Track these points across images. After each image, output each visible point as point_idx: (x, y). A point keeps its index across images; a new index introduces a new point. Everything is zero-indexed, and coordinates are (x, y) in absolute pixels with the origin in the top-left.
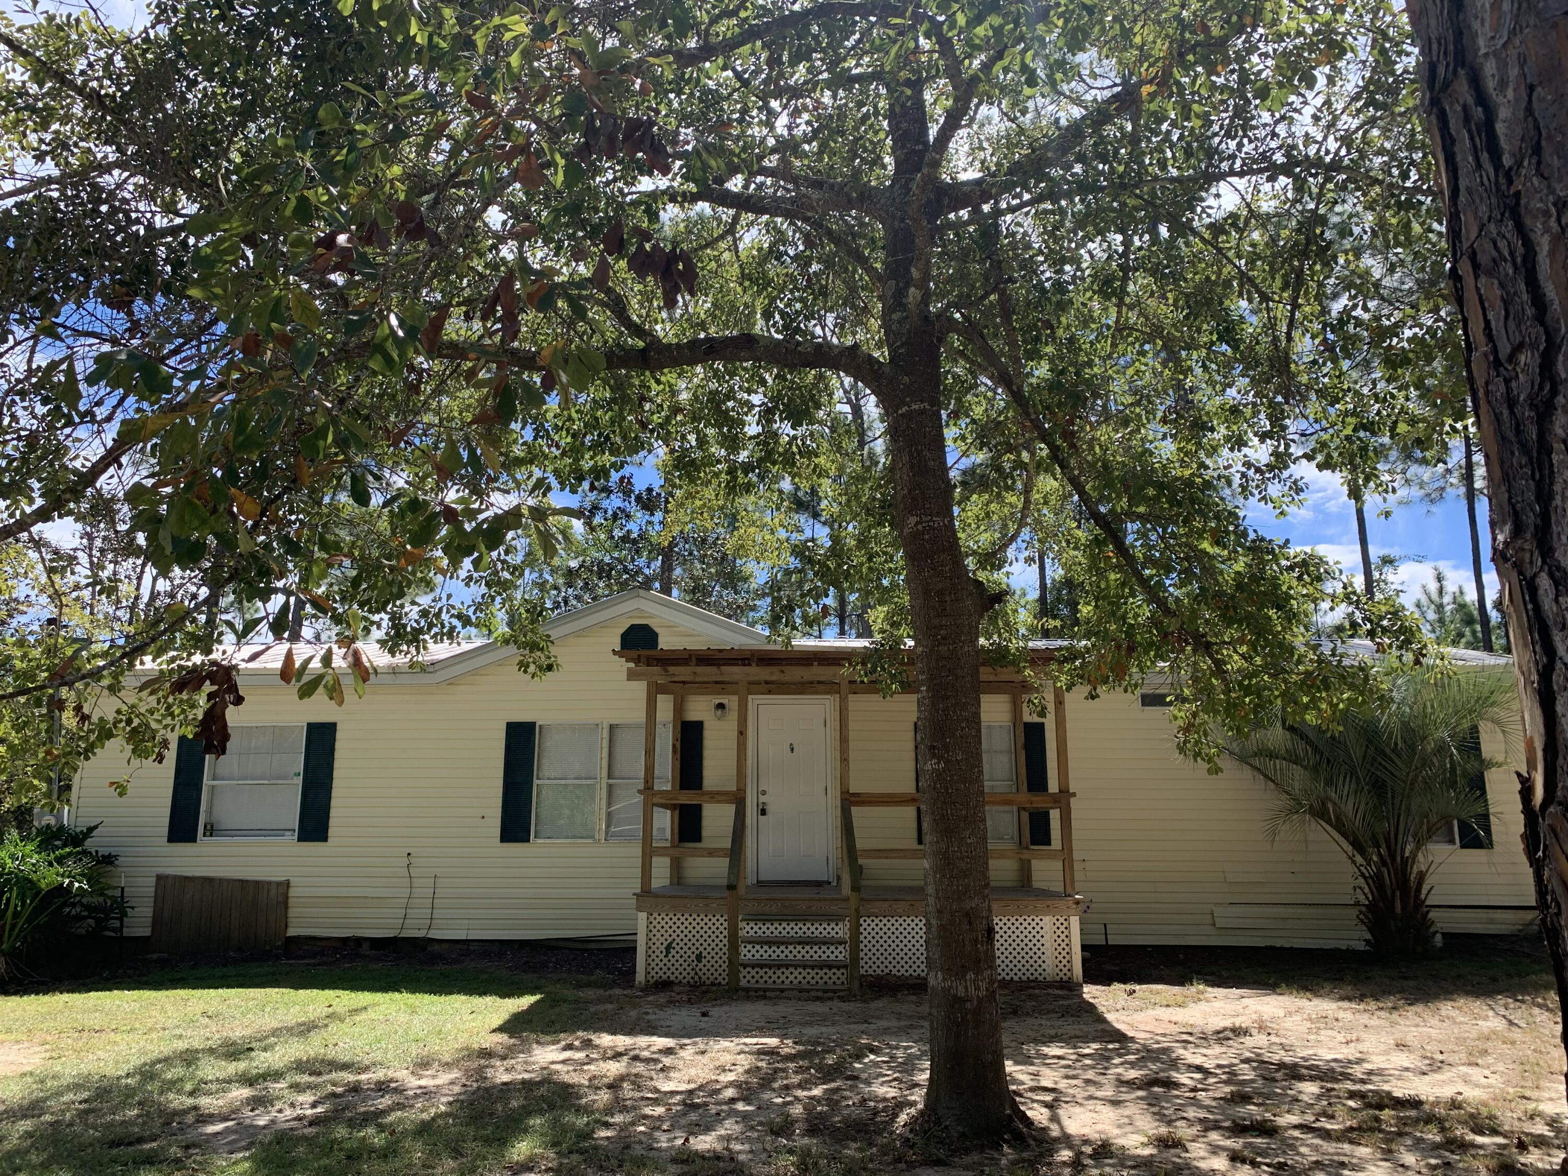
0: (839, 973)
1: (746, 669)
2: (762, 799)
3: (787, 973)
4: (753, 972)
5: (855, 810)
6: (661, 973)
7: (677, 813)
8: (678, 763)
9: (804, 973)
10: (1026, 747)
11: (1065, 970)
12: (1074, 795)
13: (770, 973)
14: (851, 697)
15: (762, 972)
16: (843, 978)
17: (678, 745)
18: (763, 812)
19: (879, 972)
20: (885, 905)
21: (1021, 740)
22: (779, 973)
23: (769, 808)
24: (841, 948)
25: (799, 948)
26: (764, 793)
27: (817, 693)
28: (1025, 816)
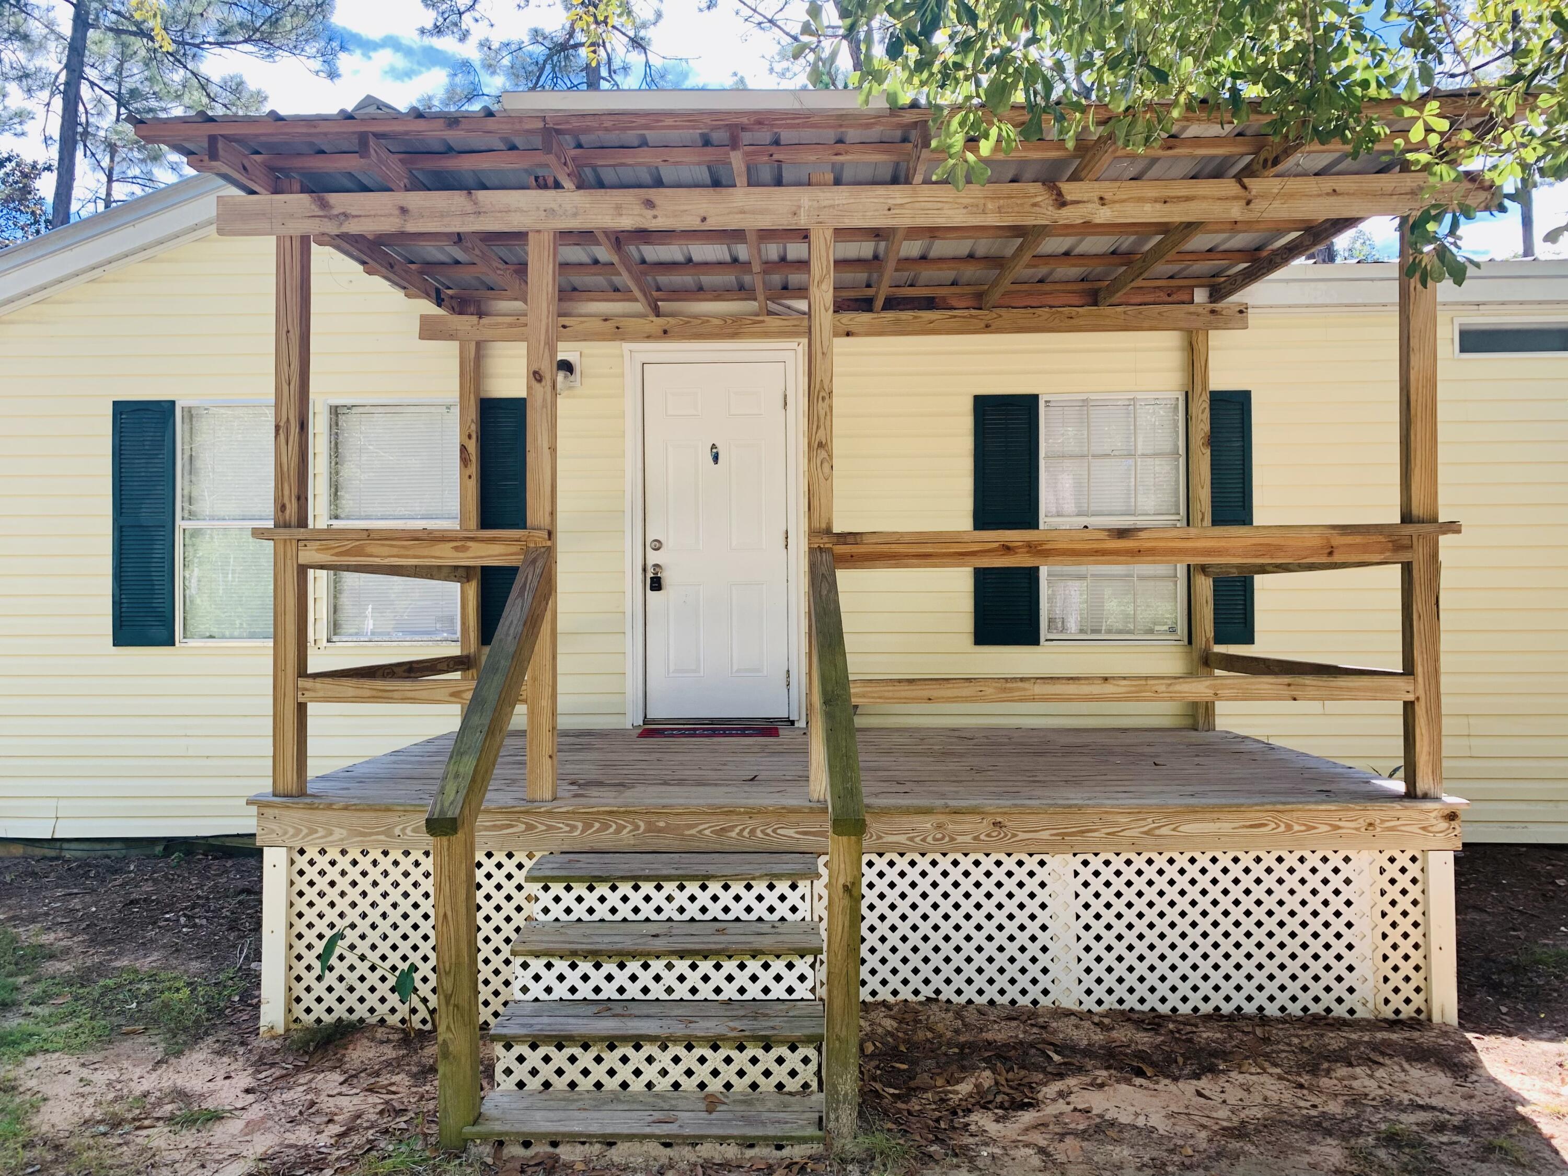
0: (793, 1060)
1: (548, 197)
2: (653, 558)
3: (637, 1059)
4: (534, 1058)
5: (846, 578)
6: (319, 1011)
7: (473, 589)
8: (473, 486)
9: (689, 1059)
10: (1215, 440)
11: (1407, 990)
12: (1453, 527)
13: (586, 1059)
14: (841, 345)
15: (559, 1058)
16: (807, 1074)
17: (472, 447)
18: (656, 584)
19: (906, 993)
20: (927, 823)
21: (1202, 426)
22: (611, 1059)
23: (667, 577)
24: (802, 966)
25: (682, 966)
26: (658, 546)
27: (766, 335)
28: (1205, 586)
